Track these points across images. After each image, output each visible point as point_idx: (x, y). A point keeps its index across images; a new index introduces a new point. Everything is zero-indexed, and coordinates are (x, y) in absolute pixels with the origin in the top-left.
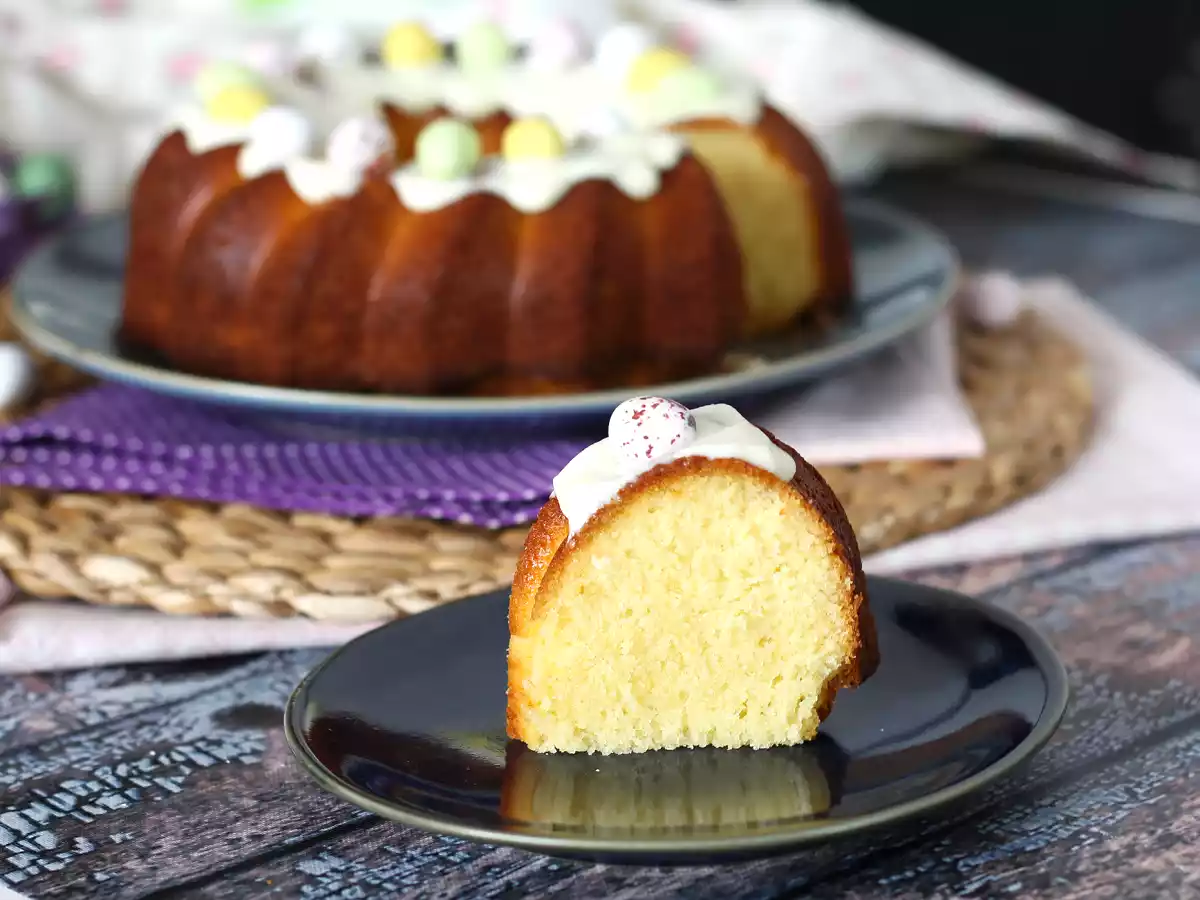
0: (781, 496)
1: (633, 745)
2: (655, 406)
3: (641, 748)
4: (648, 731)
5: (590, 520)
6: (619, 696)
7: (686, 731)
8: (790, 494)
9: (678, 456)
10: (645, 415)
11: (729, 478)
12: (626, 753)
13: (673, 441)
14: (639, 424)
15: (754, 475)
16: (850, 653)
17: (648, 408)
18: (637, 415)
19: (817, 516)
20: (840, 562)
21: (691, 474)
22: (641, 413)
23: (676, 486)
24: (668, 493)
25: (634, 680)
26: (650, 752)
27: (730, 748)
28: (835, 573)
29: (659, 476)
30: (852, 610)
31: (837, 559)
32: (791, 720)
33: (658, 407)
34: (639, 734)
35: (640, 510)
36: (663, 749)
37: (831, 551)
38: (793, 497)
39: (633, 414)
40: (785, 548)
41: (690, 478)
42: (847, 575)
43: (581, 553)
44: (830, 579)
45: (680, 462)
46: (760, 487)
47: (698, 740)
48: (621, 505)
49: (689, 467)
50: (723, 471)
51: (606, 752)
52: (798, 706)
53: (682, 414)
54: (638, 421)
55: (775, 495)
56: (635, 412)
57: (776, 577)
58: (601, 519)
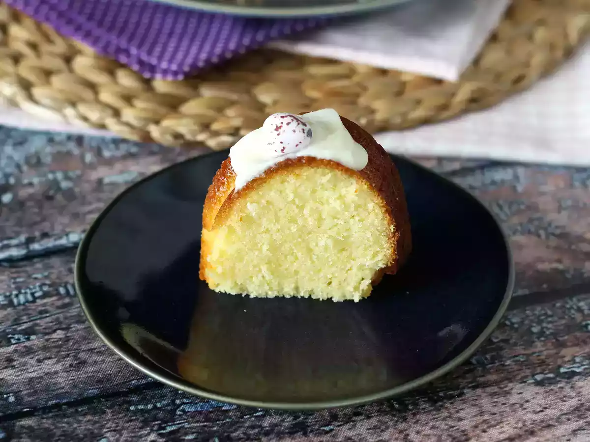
0: (357, 181)
1: (267, 294)
2: (288, 124)
3: (271, 295)
4: (275, 288)
5: (247, 184)
6: (260, 270)
7: (297, 289)
8: (362, 181)
9: (299, 154)
10: (282, 129)
11: (327, 171)
12: (263, 297)
13: (297, 145)
14: (278, 134)
15: (342, 170)
16: (391, 260)
17: (284, 125)
18: (277, 128)
19: (376, 194)
20: (388, 217)
21: (306, 166)
22: (280, 127)
23: (297, 171)
24: (292, 175)
25: (269, 263)
26: (277, 297)
27: (321, 300)
28: (386, 222)
29: (288, 165)
30: (394, 240)
31: (387, 216)
32: (356, 289)
33: (290, 125)
34: (271, 289)
35: (275, 182)
36: (284, 296)
37: (383, 211)
38: (364, 183)
39: (275, 127)
40: (357, 207)
41: (305, 168)
42: (392, 224)
43: (241, 200)
44: (383, 224)
45: (300, 159)
46: (345, 176)
47: (303, 293)
48: (266, 178)
49: (305, 163)
50: (325, 167)
51: (252, 296)
52: (360, 283)
53: (303, 130)
54: (278, 132)
55: (353, 181)
56: (277, 126)
57: (352, 221)
58: (253, 185)
